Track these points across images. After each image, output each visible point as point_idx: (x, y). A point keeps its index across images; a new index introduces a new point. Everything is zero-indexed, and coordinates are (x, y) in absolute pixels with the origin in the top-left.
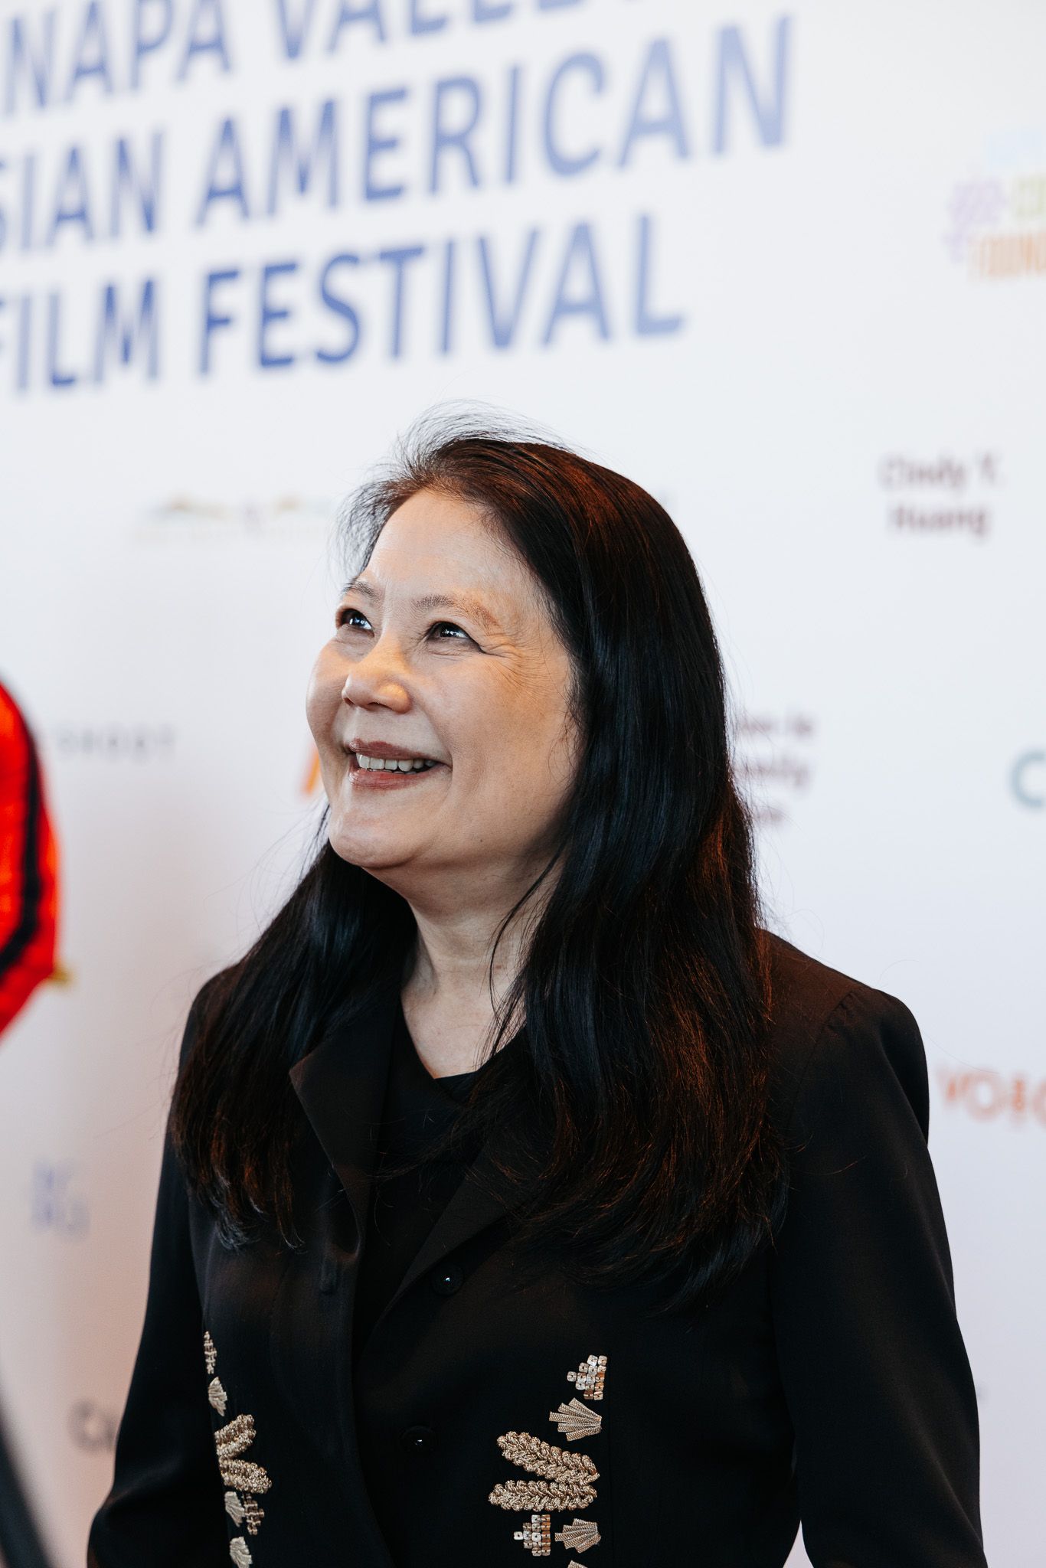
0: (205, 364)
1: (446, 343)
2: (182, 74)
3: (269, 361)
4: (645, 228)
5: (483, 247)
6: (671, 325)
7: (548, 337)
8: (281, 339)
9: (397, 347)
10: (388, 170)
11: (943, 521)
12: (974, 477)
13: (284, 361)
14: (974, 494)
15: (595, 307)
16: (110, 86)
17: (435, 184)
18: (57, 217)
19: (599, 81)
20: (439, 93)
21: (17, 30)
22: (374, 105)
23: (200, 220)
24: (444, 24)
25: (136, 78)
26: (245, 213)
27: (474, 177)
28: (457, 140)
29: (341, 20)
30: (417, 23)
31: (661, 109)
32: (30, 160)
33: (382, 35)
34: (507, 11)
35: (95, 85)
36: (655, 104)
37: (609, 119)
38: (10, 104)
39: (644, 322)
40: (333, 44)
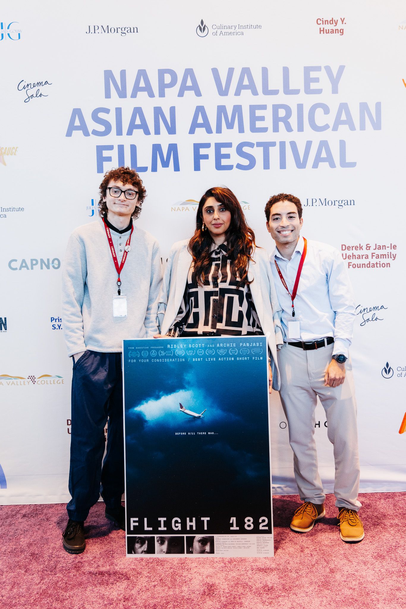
0: (197, 167)
1: (283, 165)
2: (181, 94)
3: (219, 167)
4: (343, 144)
5: (293, 144)
6: (353, 165)
7: (315, 166)
8: (224, 162)
9: (266, 166)
10: (259, 124)
13: (230, 168)
15: (330, 160)
16: (151, 95)
17: (276, 129)
18: (132, 127)
19: (327, 111)
20: (276, 108)
21: (108, 75)
22: (253, 109)
23: (192, 131)
24: (276, 92)
25: (162, 94)
26: (209, 131)
27: (289, 129)
28: (282, 119)
29: (240, 87)
30: (267, 91)
31: (345, 119)
32: (119, 111)
33: (255, 93)
34: (296, 92)
35: (146, 93)
36: (344, 117)
37: (330, 120)
38: (108, 95)
39: (344, 164)
40: (238, 93)
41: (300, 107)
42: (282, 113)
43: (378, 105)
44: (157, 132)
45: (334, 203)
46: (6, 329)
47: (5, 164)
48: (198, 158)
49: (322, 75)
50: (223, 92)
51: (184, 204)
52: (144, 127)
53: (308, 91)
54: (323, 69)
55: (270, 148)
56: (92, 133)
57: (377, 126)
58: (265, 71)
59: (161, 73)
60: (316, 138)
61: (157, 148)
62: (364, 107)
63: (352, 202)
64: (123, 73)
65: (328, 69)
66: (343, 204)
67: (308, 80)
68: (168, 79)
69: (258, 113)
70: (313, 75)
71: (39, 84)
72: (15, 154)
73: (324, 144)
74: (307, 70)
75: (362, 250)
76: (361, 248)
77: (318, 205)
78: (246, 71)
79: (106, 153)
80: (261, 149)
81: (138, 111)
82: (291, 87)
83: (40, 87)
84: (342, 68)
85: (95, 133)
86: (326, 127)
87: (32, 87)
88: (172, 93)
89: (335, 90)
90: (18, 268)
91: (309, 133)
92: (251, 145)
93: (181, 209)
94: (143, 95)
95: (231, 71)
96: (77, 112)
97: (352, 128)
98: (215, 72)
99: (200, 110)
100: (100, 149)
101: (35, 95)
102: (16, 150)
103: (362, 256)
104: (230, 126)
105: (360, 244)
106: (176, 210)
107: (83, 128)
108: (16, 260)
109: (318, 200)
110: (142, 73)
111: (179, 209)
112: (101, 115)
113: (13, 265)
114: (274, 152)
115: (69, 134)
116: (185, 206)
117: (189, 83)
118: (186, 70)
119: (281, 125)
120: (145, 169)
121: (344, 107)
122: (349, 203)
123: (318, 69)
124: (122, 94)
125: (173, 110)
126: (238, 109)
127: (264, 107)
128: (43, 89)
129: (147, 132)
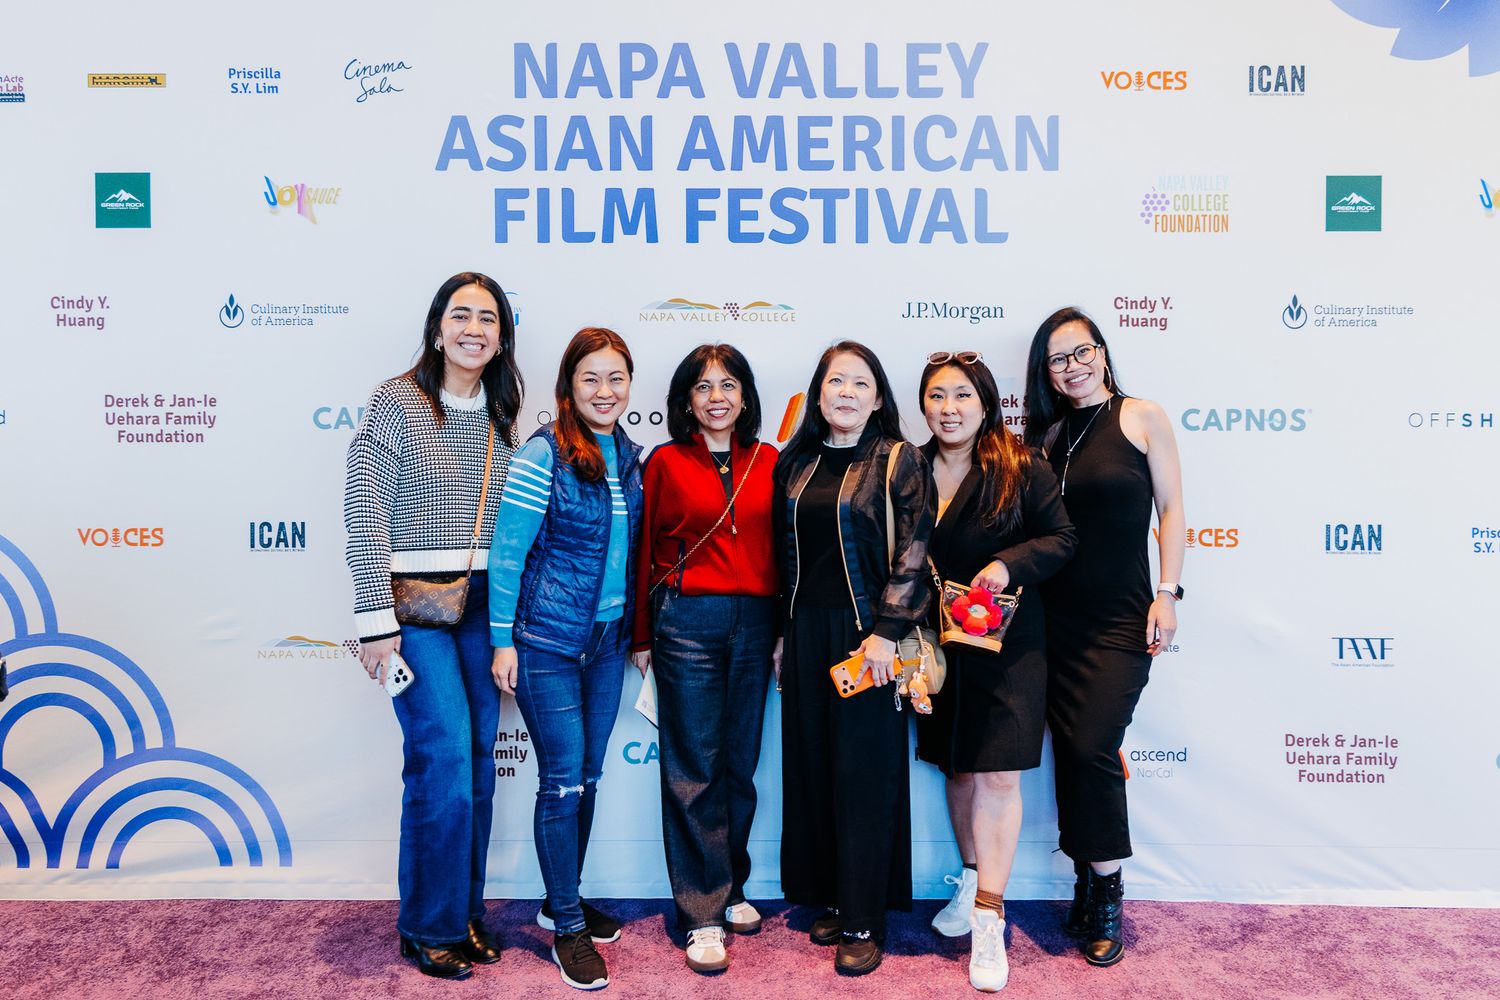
0: (692, 236)
1: (862, 236)
2: (664, 93)
3: (735, 236)
4: (981, 196)
5: (883, 195)
6: (1001, 238)
7: (926, 238)
8: (746, 227)
9: (829, 236)
10: (816, 154)
11: (1145, 323)
12: (1160, 305)
13: (757, 238)
14: (1159, 313)
15: (955, 227)
16: (606, 93)
17: (850, 165)
18: (567, 154)
19: (951, 130)
20: (850, 123)
21: (523, 52)
22: (805, 123)
23: (684, 166)
24: (850, 93)
25: (627, 92)
26: (718, 166)
27: (875, 164)
28: (862, 146)
29: (780, 82)
30: (832, 91)
31: (987, 147)
32: (541, 123)
33: (810, 93)
34: (891, 93)
35: (595, 89)
36: (984, 144)
37: (957, 148)
38: (521, 92)
39: (983, 236)
40: (775, 93)
41: (898, 123)
42: (862, 133)
43: (1053, 123)
44: (616, 165)
45: (961, 312)
46: (303, 546)
47: (313, 220)
48: (695, 217)
49: (943, 61)
50: (747, 90)
51: (664, 306)
52: (590, 155)
53: (915, 91)
54: (945, 49)
55: (838, 202)
56: (487, 165)
57: (1050, 162)
58: (830, 51)
59: (627, 50)
60: (929, 183)
61: (614, 197)
62: (1024, 125)
63: (999, 311)
64: (551, 49)
65: (954, 49)
66: (979, 315)
67: (914, 71)
68: (638, 62)
69: (816, 132)
70: (925, 59)
71: (387, 67)
72: (334, 202)
73: (944, 196)
74: (914, 51)
75: (1017, 406)
76: (1015, 403)
77: (930, 316)
78: (793, 51)
79: (513, 205)
80: (820, 202)
81: (579, 124)
82: (882, 83)
83: (389, 74)
84: (981, 49)
85: (494, 164)
86: (949, 163)
87: (373, 72)
88: (647, 89)
89: (967, 92)
90: (333, 425)
91: (914, 173)
92: (799, 194)
93: (659, 317)
94: (588, 93)
95: (763, 50)
96: (459, 123)
97: (1001, 165)
98: (732, 50)
99: (701, 124)
100: (502, 195)
101: (377, 89)
102: (337, 195)
103: (1016, 418)
104: (759, 156)
105: (1012, 396)
106: (649, 317)
107: (471, 154)
108: (328, 410)
109: (930, 306)
110: (589, 51)
111: (654, 316)
112: (507, 130)
113: (324, 418)
114: (845, 210)
115: (442, 165)
116: (667, 312)
117: (680, 71)
118: (676, 46)
119: (860, 157)
120: (588, 237)
121: (984, 124)
122: (992, 313)
123: (934, 48)
124: (549, 90)
125: (647, 123)
126: (775, 124)
127: (826, 121)
128: (394, 78)
129: (596, 166)
